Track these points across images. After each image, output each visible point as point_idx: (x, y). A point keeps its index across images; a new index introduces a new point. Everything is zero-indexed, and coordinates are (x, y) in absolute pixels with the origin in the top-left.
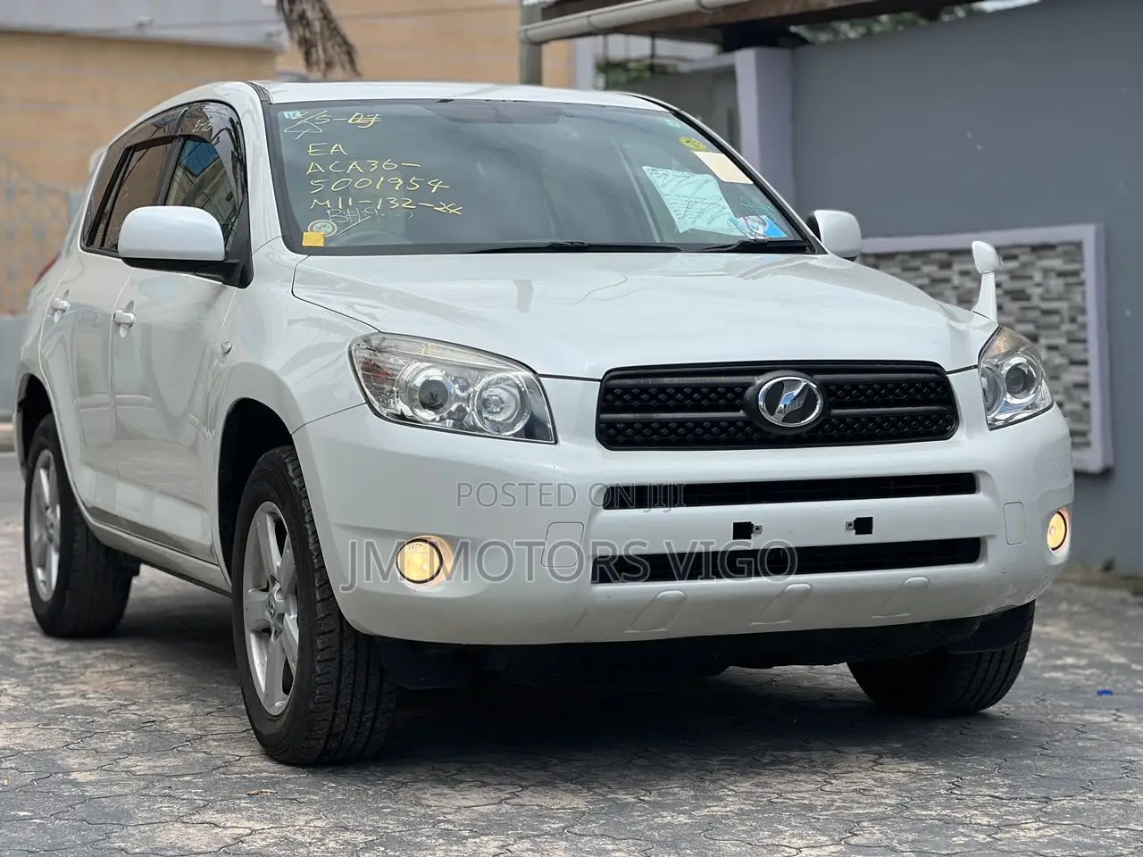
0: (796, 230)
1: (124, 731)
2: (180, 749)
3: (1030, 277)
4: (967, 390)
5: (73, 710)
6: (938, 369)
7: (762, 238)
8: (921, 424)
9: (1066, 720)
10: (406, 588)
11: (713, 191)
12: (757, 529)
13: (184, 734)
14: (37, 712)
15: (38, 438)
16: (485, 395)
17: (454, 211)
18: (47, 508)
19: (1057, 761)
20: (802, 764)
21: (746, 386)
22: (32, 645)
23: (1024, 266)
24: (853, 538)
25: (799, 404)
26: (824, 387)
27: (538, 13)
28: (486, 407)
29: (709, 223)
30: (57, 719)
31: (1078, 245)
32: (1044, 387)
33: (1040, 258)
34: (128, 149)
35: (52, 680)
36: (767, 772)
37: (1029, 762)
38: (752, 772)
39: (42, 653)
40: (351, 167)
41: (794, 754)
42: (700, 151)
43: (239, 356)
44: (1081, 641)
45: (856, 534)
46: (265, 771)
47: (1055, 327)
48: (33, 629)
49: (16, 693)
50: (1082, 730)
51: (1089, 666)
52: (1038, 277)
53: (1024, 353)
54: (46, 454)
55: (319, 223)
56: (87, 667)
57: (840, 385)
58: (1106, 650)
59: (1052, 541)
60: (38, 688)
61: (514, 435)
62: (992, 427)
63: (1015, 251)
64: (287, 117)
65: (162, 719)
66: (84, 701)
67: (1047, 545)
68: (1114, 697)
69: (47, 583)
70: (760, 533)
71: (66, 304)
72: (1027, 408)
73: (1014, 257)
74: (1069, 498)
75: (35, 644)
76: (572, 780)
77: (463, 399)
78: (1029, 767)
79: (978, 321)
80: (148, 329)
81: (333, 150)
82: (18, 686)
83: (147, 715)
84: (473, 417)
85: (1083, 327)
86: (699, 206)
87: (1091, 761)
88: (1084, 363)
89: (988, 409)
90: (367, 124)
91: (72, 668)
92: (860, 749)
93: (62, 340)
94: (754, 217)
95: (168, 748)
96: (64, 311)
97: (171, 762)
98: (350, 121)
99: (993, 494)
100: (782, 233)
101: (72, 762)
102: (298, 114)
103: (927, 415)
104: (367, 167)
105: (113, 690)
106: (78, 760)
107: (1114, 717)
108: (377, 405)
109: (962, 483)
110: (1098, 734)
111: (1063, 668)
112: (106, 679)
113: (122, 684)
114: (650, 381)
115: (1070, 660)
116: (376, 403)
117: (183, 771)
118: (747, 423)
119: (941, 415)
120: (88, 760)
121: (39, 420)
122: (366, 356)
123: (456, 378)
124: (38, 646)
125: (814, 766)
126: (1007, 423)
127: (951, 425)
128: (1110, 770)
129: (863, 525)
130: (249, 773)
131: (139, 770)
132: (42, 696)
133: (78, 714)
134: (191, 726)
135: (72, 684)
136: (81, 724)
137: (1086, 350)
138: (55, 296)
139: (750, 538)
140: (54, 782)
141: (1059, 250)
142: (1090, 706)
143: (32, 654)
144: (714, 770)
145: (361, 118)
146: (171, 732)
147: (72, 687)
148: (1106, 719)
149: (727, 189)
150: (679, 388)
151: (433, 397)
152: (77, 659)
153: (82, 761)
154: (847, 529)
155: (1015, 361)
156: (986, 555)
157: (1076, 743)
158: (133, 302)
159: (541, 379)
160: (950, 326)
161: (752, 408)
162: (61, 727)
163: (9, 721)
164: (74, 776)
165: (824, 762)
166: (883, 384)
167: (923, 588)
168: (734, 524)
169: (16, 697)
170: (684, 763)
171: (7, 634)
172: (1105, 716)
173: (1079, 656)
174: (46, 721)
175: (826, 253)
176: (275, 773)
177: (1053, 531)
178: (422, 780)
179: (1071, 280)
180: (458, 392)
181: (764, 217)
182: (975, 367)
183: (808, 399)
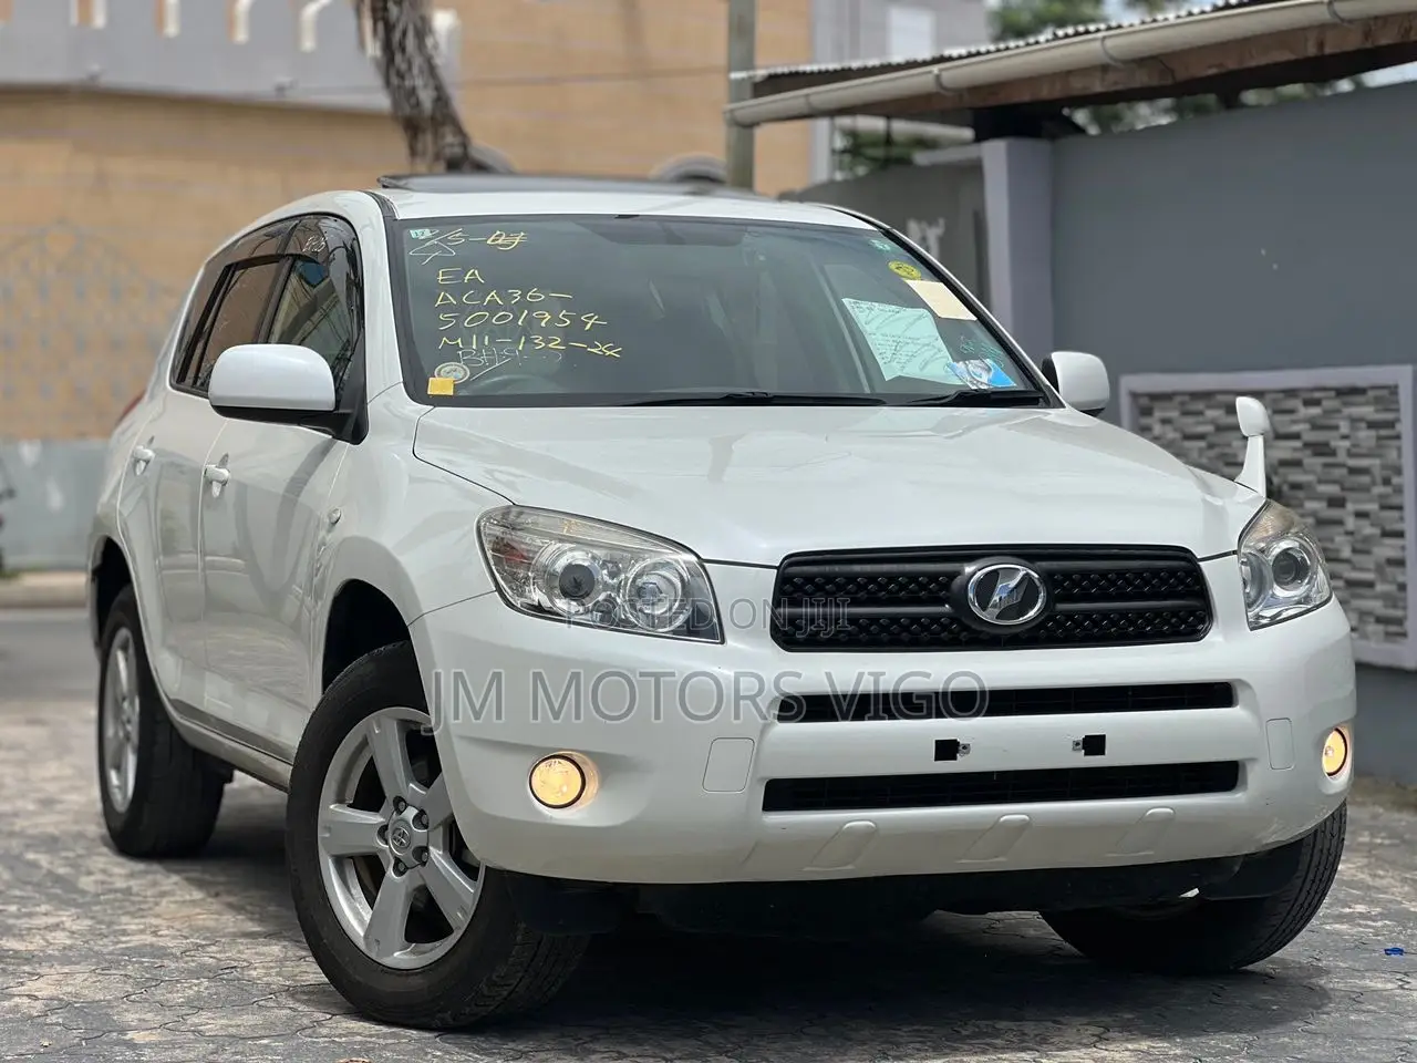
0: (1028, 377)
1: (198, 979)
2: (261, 1003)
3: (1336, 428)
4: (1223, 580)
5: (139, 951)
6: (1188, 555)
7: (986, 387)
8: (1167, 622)
9: (1341, 986)
10: (539, 813)
11: (928, 329)
12: (965, 747)
13: (269, 984)
14: (96, 953)
15: (115, 615)
16: (639, 582)
17: (611, 353)
18: (124, 699)
19: (1320, 1040)
20: (1010, 1036)
21: (953, 576)
22: (101, 866)
23: (1327, 413)
24: (1082, 760)
25: (1016, 599)
26: (1047, 577)
27: (748, 90)
28: (640, 596)
29: (922, 369)
30: (118, 962)
31: (1393, 390)
32: (1321, 576)
33: (1346, 404)
34: (228, 267)
35: (120, 912)
36: (966, 1047)
37: (1286, 1039)
38: (948, 1047)
39: (111, 875)
40: (488, 298)
41: (1002, 1025)
42: (914, 279)
43: (349, 529)
44: (1378, 883)
45: (1086, 754)
46: (360, 1034)
47: (1366, 489)
48: (106, 845)
49: (74, 928)
50: (1357, 998)
51: (1382, 916)
52: (1344, 428)
53: (1296, 534)
54: (124, 633)
55: (447, 367)
56: (163, 894)
57: (1067, 575)
58: (1406, 896)
59: (1329, 764)
60: (100, 922)
61: (674, 632)
62: (1255, 625)
63: (1317, 395)
64: (414, 236)
65: (245, 964)
66: (154, 939)
67: (1322, 769)
68: (1405, 956)
69: (123, 787)
70: (968, 753)
71: (150, 453)
72: (1299, 603)
73: (1317, 403)
74: (1349, 711)
75: (105, 863)
76: (727, 1052)
77: (612, 588)
78: (1284, 1047)
79: (1243, 495)
80: (242, 488)
81: (467, 278)
82: (78, 918)
83: (229, 958)
84: (623, 611)
85: (1399, 490)
86: (911, 348)
87: (1363, 1040)
88: (1400, 534)
89: (1249, 605)
90: (509, 246)
91: (145, 897)
92: (1085, 1020)
93: (144, 496)
94: (977, 362)
95: (246, 1002)
96: (147, 462)
97: (249, 1019)
98: (489, 242)
99: (1254, 708)
100: (1010, 382)
101: (131, 1018)
102: (428, 233)
103: (1174, 612)
104: (506, 297)
105: (190, 926)
106: (137, 1016)
107: (1400, 983)
108: (509, 593)
109: (1217, 694)
110: (1376, 1006)
111: (1349, 919)
112: (186, 911)
113: (205, 919)
114: (837, 568)
115: (1360, 908)
116: (509, 591)
117: (262, 1033)
118: (953, 619)
119: (1192, 612)
120: (149, 1016)
121: (117, 594)
122: (498, 533)
123: (605, 562)
124: (109, 867)
125: (1023, 1041)
126: (1274, 621)
127: (1204, 623)
128: (1383, 1052)
129: (1094, 744)
130: (340, 1036)
131: (208, 1030)
132: (105, 931)
133: (144, 957)
134: (278, 974)
135: (143, 917)
136: (147, 969)
137: (1402, 519)
138: (138, 444)
139: (955, 758)
140: (106, 1043)
141: (1371, 394)
142: (1374, 969)
143: (100, 877)
144: (902, 1043)
145: (503, 237)
146: (252, 981)
147: (143, 920)
148: (1390, 986)
149: (946, 327)
150: (872, 578)
151: (578, 585)
152: (155, 884)
153: (143, 1017)
154: (1074, 749)
155: (1284, 545)
156: (1245, 783)
157: (1347, 1016)
158: (227, 455)
159: (706, 565)
160: (1204, 501)
161: (960, 602)
162: (123, 973)
163: (62, 964)
164: (130, 1035)
165: (1036, 1036)
166: (1120, 573)
167: (1165, 822)
168: (937, 742)
169: (73, 933)
170: (866, 1033)
171: (74, 851)
172: (1390, 981)
173: (1372, 902)
174: (106, 964)
175: (1063, 406)
176: (371, 1036)
177: (1330, 752)
178: (548, 1050)
179: (1383, 432)
180: (607, 578)
181: (988, 361)
182: (1234, 552)
183: (1027, 592)
